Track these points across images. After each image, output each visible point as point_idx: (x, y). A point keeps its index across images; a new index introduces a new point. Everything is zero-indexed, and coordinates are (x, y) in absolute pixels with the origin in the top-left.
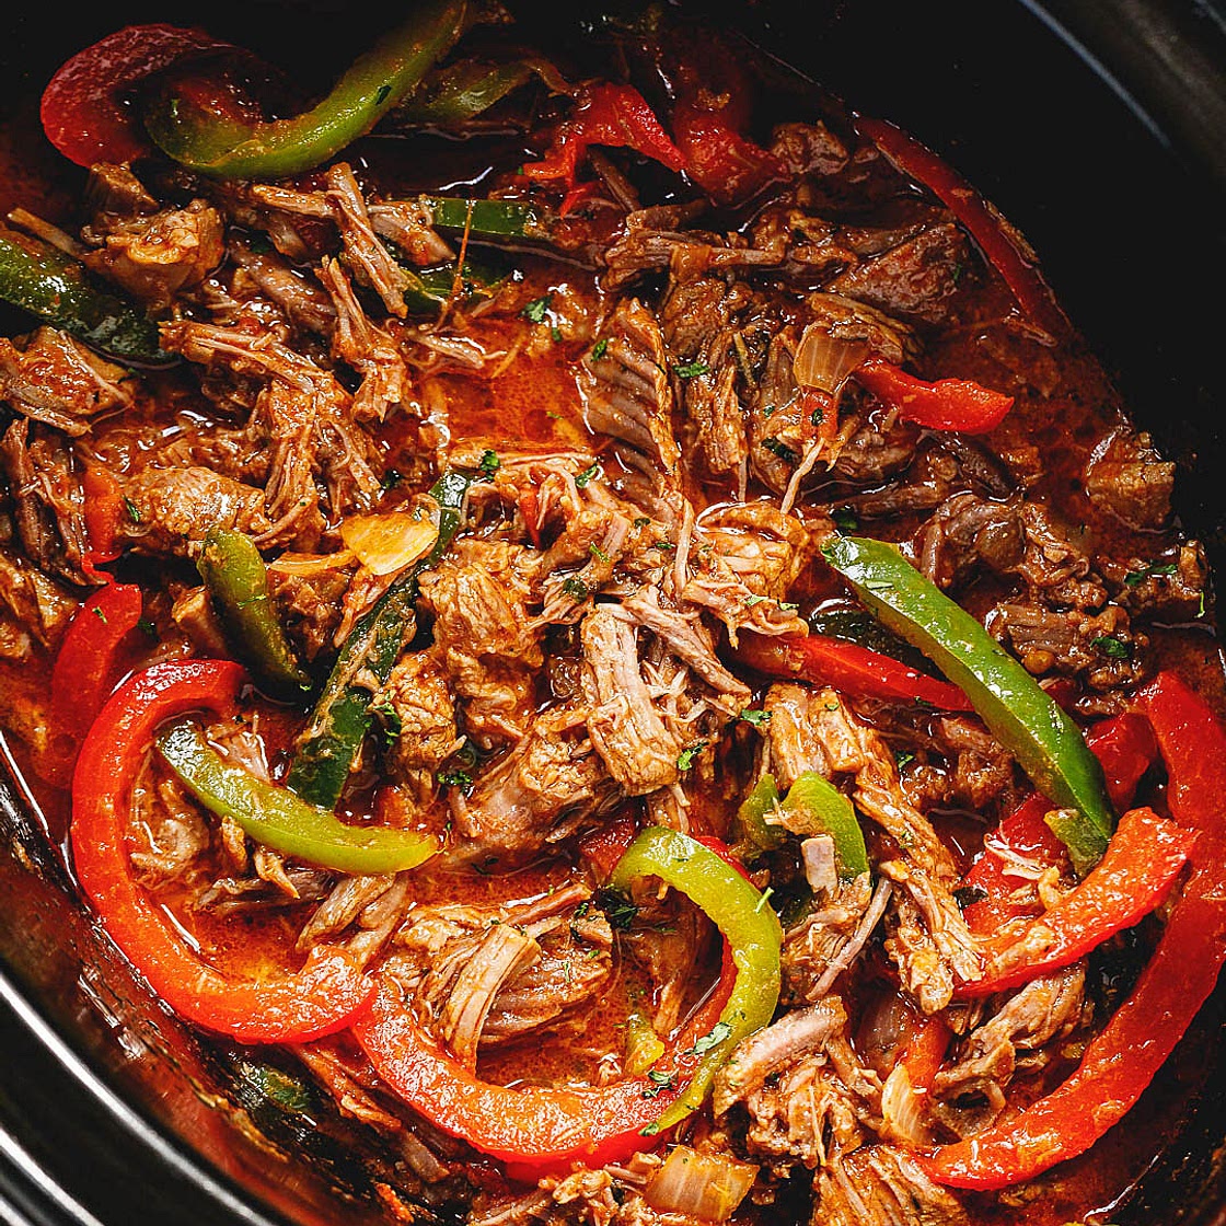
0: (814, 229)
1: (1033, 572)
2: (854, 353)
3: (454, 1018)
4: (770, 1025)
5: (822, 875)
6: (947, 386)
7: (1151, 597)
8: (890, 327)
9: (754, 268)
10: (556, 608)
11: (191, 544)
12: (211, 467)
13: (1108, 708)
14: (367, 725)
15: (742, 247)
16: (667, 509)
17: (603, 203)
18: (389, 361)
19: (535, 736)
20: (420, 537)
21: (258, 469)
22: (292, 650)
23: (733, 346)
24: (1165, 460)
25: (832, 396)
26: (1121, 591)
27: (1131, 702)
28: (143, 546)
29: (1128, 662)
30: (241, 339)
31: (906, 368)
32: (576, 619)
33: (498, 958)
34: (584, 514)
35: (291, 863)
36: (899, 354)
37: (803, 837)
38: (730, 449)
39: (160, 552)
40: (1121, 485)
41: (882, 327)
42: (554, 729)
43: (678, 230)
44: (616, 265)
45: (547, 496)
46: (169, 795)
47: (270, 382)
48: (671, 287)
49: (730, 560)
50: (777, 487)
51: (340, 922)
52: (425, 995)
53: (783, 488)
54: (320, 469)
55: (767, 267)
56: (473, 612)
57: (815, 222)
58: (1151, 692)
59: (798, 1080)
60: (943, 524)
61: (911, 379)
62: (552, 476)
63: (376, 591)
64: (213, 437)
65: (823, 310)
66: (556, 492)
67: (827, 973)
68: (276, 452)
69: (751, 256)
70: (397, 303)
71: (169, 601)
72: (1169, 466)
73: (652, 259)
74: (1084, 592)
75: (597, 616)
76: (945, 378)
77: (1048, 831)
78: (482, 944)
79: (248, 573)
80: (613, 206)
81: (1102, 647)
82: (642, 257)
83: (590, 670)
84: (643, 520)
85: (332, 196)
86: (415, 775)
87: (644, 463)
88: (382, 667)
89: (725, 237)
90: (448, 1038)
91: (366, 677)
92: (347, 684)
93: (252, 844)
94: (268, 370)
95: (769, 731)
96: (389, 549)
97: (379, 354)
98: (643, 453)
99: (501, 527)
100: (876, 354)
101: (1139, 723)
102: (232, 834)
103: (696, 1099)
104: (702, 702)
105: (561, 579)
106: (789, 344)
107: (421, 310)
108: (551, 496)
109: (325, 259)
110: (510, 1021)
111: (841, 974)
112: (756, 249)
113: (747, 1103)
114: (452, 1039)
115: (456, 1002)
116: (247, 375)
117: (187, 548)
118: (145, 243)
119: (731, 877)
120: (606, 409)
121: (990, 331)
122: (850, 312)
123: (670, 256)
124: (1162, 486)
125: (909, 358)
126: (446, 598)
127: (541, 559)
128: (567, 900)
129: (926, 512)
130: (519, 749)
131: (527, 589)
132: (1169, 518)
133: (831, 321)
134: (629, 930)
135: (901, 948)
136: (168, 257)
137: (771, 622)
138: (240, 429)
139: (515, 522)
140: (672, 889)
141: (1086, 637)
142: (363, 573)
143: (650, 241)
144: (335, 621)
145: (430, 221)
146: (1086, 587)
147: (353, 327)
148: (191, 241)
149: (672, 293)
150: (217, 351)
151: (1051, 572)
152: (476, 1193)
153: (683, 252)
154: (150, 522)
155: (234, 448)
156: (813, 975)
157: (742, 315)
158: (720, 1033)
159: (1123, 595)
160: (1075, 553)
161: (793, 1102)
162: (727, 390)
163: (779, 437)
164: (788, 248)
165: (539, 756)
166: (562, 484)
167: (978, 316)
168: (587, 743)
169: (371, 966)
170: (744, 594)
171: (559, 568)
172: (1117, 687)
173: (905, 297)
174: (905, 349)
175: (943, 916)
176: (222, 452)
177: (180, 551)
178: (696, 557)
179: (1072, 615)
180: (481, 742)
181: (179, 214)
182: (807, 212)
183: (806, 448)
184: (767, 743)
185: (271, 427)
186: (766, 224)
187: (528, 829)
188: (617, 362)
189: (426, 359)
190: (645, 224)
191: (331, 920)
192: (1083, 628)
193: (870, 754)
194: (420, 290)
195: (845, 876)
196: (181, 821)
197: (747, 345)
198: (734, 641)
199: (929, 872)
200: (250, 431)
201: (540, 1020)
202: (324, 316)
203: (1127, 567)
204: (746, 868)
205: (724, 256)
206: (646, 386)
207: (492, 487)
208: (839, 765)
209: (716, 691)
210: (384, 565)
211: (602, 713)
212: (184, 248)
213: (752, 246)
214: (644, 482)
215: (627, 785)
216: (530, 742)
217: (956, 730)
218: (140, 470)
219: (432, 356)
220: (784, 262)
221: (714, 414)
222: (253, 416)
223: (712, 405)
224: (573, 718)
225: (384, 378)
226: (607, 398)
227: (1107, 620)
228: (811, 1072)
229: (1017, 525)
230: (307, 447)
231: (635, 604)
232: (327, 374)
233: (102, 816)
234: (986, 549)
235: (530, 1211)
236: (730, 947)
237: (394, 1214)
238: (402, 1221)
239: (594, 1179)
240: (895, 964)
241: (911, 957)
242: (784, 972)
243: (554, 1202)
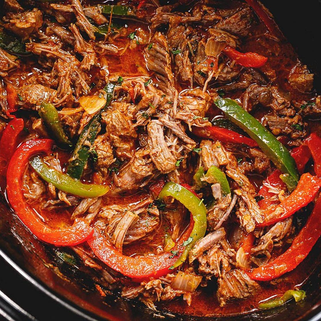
0: (210, 10)
1: (275, 106)
2: (222, 45)
3: (116, 238)
4: (204, 237)
5: (217, 194)
6: (249, 54)
7: (308, 112)
8: (232, 38)
9: (193, 22)
10: (140, 121)
11: (37, 107)
12: (42, 84)
13: (297, 144)
14: (88, 156)
15: (189, 16)
16: (171, 92)
17: (150, 5)
18: (91, 52)
19: (135, 157)
20: (101, 103)
21: (55, 84)
22: (66, 135)
23: (188, 45)
24: (311, 73)
25: (216, 58)
26: (300, 110)
27: (303, 142)
28: (24, 107)
29: (302, 131)
30: (49, 48)
31: (237, 49)
32: (146, 124)
33: (127, 221)
34: (147, 95)
35: (68, 195)
36: (235, 46)
37: (212, 184)
38: (187, 74)
39: (29, 109)
40: (299, 80)
41: (230, 38)
42: (141, 155)
43: (171, 12)
44: (154, 22)
45: (137, 90)
46: (34, 177)
47: (57, 60)
49: (189, 106)
50: (201, 84)
51: (83, 212)
52: (107, 232)
53: (203, 84)
54: (72, 84)
55: (196, 21)
56: (117, 124)
57: (210, 8)
58: (309, 139)
59: (212, 252)
60: (249, 93)
61: (239, 53)
62: (138, 84)
63: (89, 118)
64: (42, 75)
65: (213, 34)
66: (139, 88)
67: (220, 222)
68: (60, 79)
69: (192, 19)
70: (92, 36)
71: (32, 122)
72: (312, 75)
73: (164, 21)
74: (289, 112)
75: (152, 123)
76: (248, 52)
77: (280, 180)
78: (123, 217)
79: (53, 114)
80: (153, 6)
81: (294, 127)
82: (161, 20)
83: (150, 139)
84: (164, 95)
85: (73, 6)
86: (102, 169)
87: (164, 79)
88: (92, 140)
89: (185, 14)
90: (114, 244)
91: (87, 143)
92: (82, 145)
93: (57, 190)
94: (57, 56)
95: (201, 154)
96: (93, 106)
97: (88, 51)
98: (163, 76)
99: (124, 98)
100: (228, 46)
101: (306, 148)
102: (52, 188)
103: (184, 259)
104: (182, 147)
105: (141, 113)
106: (204, 44)
107: (99, 37)
108: (138, 89)
109: (72, 24)
110: (131, 237)
111: (224, 222)
112: (193, 17)
113: (198, 260)
114: (115, 244)
115: (116, 233)
116: (50, 58)
117: (36, 108)
118: (20, 22)
119: (192, 196)
120: (152, 64)
121: (261, 37)
122: (221, 34)
123: (169, 20)
124: (310, 81)
125: (238, 46)
126: (109, 120)
127: (136, 107)
128: (146, 203)
129: (244, 90)
130: (131, 161)
131: (132, 116)
132: (312, 89)
133: (215, 37)
134: (164, 211)
135: (240, 214)
136: (27, 25)
137: (200, 123)
138: (50, 73)
139: (128, 97)
140: (175, 200)
141: (290, 124)
142: (85, 114)
143: (163, 16)
144: (78, 127)
145: (101, 12)
146: (290, 110)
147: (80, 43)
148: (33, 21)
149: (170, 30)
150: (42, 51)
151: (280, 106)
152: (124, 286)
153: (172, 19)
154: (25, 101)
155: (48, 78)
156: (216, 223)
157: (190, 36)
158: (190, 240)
159: (300, 112)
160: (286, 101)
161: (211, 259)
162: (186, 58)
163: (202, 70)
164: (202, 16)
165: (137, 164)
166: (141, 86)
167: (257, 33)
168: (150, 160)
169: (92, 224)
170: (193, 116)
171: (141, 110)
172: (299, 138)
173: (236, 29)
174: (236, 44)
175: (252, 205)
176: (45, 80)
177: (34, 109)
178: (179, 106)
179: (286, 118)
180: (121, 159)
181: (30, 13)
182: (208, 6)
183: (209, 74)
184: (201, 157)
185: (58, 72)
186: (196, 9)
187: (134, 184)
188: (155, 50)
189: (101, 51)
190: (162, 11)
191: (80, 211)
192: (289, 122)
193: (230, 160)
194: (99, 32)
195: (224, 195)
196: (37, 184)
197: (192, 44)
198: (191, 129)
199: (247, 192)
200: (52, 74)
201: (140, 237)
202: (72, 40)
203: (301, 103)
204: (196, 192)
205: (185, 19)
206: (163, 57)
207: (121, 87)
208: (221, 163)
209: (186, 144)
210: (91, 111)
211: (154, 151)
212: (31, 23)
213: (192, 16)
214: (164, 84)
215: (162, 171)
216: (134, 159)
217: (254, 152)
218: (22, 86)
219: (103, 50)
220: (202, 20)
221: (183, 64)
222: (53, 69)
223: (182, 62)
224: (146, 153)
225: (90, 58)
226: (153, 60)
227: (296, 119)
228: (216, 250)
229: (270, 93)
230: (68, 78)
231: (162, 120)
232: (74, 56)
233: (15, 184)
234: (261, 101)
235: (139, 291)
236: (192, 216)
237: (101, 294)
238: (103, 296)
239: (156, 282)
240: (239, 219)
241: (243, 217)
242: (208, 222)
243: (146, 289)
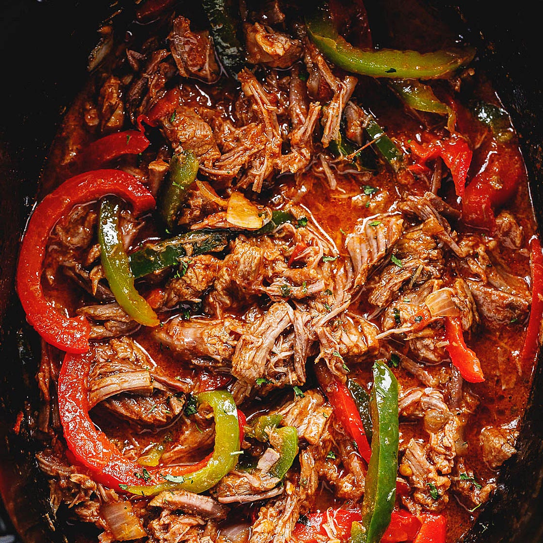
0: (483, 259)
1: (434, 441)
2: (453, 311)
3: (101, 385)
4: (198, 494)
5: (264, 464)
6: (471, 353)
7: (463, 488)
8: (474, 316)
9: (451, 250)
10: (274, 289)
11: (180, 147)
12: (213, 129)
13: (412, 509)
14: (174, 264)
15: (454, 239)
16: (341, 297)
17: (425, 179)
18: (305, 157)
19: (223, 323)
20: (254, 223)
21: (227, 146)
22: (175, 214)
23: (417, 268)
24: (515, 447)
25: (431, 317)
26: (457, 476)
27: (421, 514)
28: (165, 132)
29: (434, 501)
30: (265, 100)
31: (465, 333)
32: (275, 300)
33: (138, 380)
34: (313, 270)
35: (104, 282)
36: (467, 327)
37: (272, 447)
38: (379, 296)
39: (168, 139)
40: (493, 441)
41: (471, 313)
42: (231, 327)
43: (439, 213)
44: (409, 203)
45: (308, 252)
46: (90, 218)
47: (260, 123)
48: (418, 228)
49: (344, 334)
50: (384, 327)
51: (99, 316)
52: (101, 368)
53: (385, 329)
54: (247, 167)
55: (456, 254)
56: (244, 263)
57: (487, 257)
58: (431, 518)
59: (187, 520)
60: (424, 394)
61: (462, 339)
62: (317, 247)
63: (221, 225)
64: (224, 121)
65: (457, 287)
66: (312, 254)
67: (233, 497)
68: (238, 147)
69: (454, 246)
70: (325, 140)
71: (153, 158)
72: (514, 451)
73: (422, 213)
74: (443, 464)
75: (282, 306)
76: (473, 349)
77: (350, 526)
78: (135, 371)
79: (187, 175)
80: (428, 183)
81: (431, 488)
82: (419, 209)
83: (261, 321)
84: (330, 291)
85: (341, 85)
86: (173, 295)
87: (350, 275)
88: (197, 252)
89: (452, 231)
90: (93, 389)
91: (189, 248)
92: (181, 244)
93: (98, 261)
94: (263, 118)
95: (298, 401)
96: (241, 214)
97: (303, 151)
98: (354, 270)
99: (284, 246)
100: (460, 319)
101: (417, 524)
102: (95, 250)
103: (148, 493)
104: (286, 369)
105: (285, 282)
106: (436, 286)
107: (332, 149)
108: (309, 253)
109: (318, 103)
110: (117, 404)
111: (237, 503)
112: (458, 245)
113: (163, 511)
114: (94, 391)
115: (108, 380)
116: (255, 112)
117: (177, 147)
118: (266, 37)
119: (235, 435)
120: (357, 245)
121: (505, 351)
122: (466, 297)
123: (428, 218)
124: (505, 455)
125: (470, 331)
126: (240, 250)
127: (285, 270)
128: (177, 386)
129: (423, 385)
130: (214, 322)
131: (270, 274)
132: (497, 468)
133: (457, 294)
134: (188, 416)
135: (265, 514)
136: (268, 49)
137: (335, 367)
138: (236, 128)
139: (290, 249)
140: (213, 418)
141: (428, 479)
142: (223, 214)
143: (427, 207)
145: (364, 125)
146: (446, 463)
147: (304, 133)
148: (281, 52)
149: (417, 231)
150: (253, 96)
151: (440, 446)
152: (50, 448)
153: (432, 221)
154: (174, 127)
155: (227, 131)
156: (228, 493)
157: (431, 261)
158: (179, 479)
159: (456, 478)
160: (454, 449)
161: (177, 526)
162: (400, 280)
163: (401, 312)
164: (468, 255)
165: (216, 331)
166: (316, 253)
167: (506, 341)
168: (236, 342)
169: (92, 341)
170: (336, 349)
171: (289, 279)
172: (422, 505)
173: (489, 310)
174: (471, 327)
175: (289, 518)
176: (222, 129)
177: (174, 145)
178: (334, 322)
179: (432, 467)
180: (205, 307)
181: (286, 39)
182: (487, 251)
183: (405, 325)
184: (294, 404)
185: (245, 138)
186: (470, 241)
187: (189, 350)
188: (376, 233)
189: (318, 168)
190: (431, 200)
191: (96, 313)
192: (431, 475)
193: (321, 443)
194: (338, 145)
195: (271, 472)
196: (85, 231)
197: (422, 273)
198: (317, 361)
199: (299, 500)
200: (237, 132)
201: (128, 414)
202: (300, 121)
203: (467, 471)
204: (244, 437)
205: (447, 238)
206: (376, 251)
207: (295, 230)
208: (307, 436)
209: (294, 370)
210: (234, 220)
211: (248, 338)
212: (276, 52)
213: (458, 243)
214: (344, 280)
215: (233, 369)
216: (219, 323)
217: (356, 464)
218: (190, 107)
219: (321, 169)
220: (463, 259)
221: (388, 283)
222: (243, 128)
223: (391, 279)
224: (239, 330)
225: (297, 160)
226: (361, 241)
227: (442, 480)
228: (195, 523)
229: (446, 421)
230: (249, 156)
231: (298, 315)
232: (281, 139)
233: (61, 203)
234: (427, 418)
235: (60, 472)
236: (211, 457)
237: (14, 426)
238: (14, 431)
239: (90, 483)
240: (258, 517)
241: (265, 520)
242: (220, 482)
243: (70, 477)
